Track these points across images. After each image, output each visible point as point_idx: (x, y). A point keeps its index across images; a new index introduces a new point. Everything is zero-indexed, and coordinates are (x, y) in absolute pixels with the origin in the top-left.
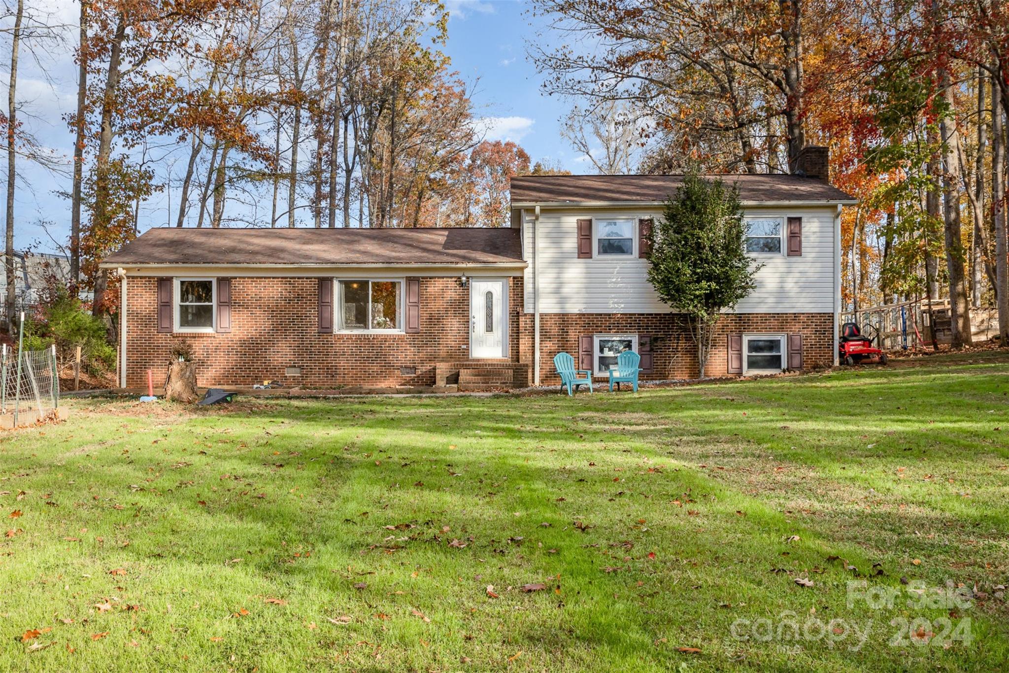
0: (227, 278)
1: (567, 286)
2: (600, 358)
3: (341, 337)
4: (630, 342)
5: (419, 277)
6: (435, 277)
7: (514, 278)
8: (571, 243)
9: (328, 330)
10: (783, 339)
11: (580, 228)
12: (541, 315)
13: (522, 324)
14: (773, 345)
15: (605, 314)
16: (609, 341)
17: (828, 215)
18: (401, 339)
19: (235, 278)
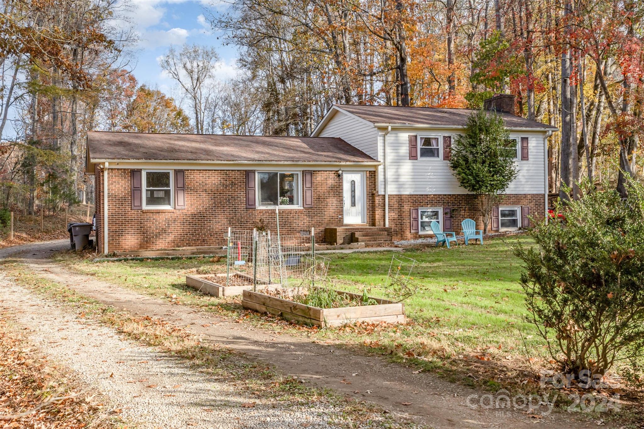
0: (182, 170)
1: (403, 177)
2: (421, 222)
3: (261, 211)
4: (437, 212)
5: (311, 171)
6: (321, 171)
7: (370, 172)
8: (405, 150)
9: (253, 207)
10: (518, 209)
11: (410, 141)
12: (389, 195)
13: (377, 202)
14: (513, 213)
15: (425, 195)
16: (425, 212)
17: (541, 137)
18: (300, 212)
19: (188, 170)
